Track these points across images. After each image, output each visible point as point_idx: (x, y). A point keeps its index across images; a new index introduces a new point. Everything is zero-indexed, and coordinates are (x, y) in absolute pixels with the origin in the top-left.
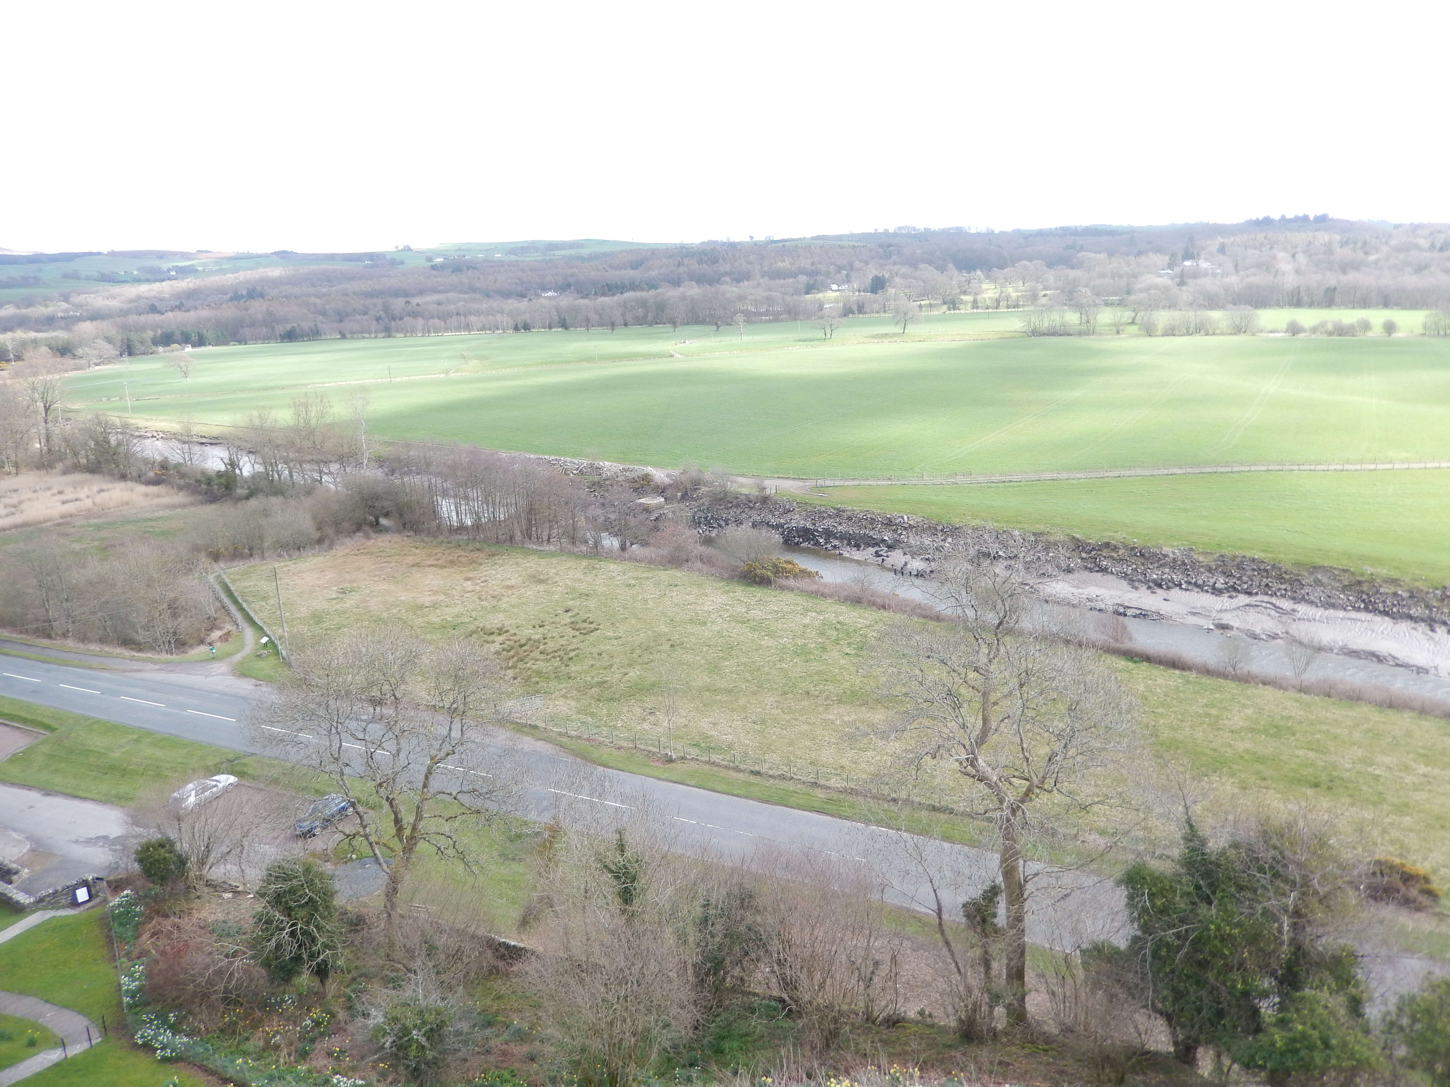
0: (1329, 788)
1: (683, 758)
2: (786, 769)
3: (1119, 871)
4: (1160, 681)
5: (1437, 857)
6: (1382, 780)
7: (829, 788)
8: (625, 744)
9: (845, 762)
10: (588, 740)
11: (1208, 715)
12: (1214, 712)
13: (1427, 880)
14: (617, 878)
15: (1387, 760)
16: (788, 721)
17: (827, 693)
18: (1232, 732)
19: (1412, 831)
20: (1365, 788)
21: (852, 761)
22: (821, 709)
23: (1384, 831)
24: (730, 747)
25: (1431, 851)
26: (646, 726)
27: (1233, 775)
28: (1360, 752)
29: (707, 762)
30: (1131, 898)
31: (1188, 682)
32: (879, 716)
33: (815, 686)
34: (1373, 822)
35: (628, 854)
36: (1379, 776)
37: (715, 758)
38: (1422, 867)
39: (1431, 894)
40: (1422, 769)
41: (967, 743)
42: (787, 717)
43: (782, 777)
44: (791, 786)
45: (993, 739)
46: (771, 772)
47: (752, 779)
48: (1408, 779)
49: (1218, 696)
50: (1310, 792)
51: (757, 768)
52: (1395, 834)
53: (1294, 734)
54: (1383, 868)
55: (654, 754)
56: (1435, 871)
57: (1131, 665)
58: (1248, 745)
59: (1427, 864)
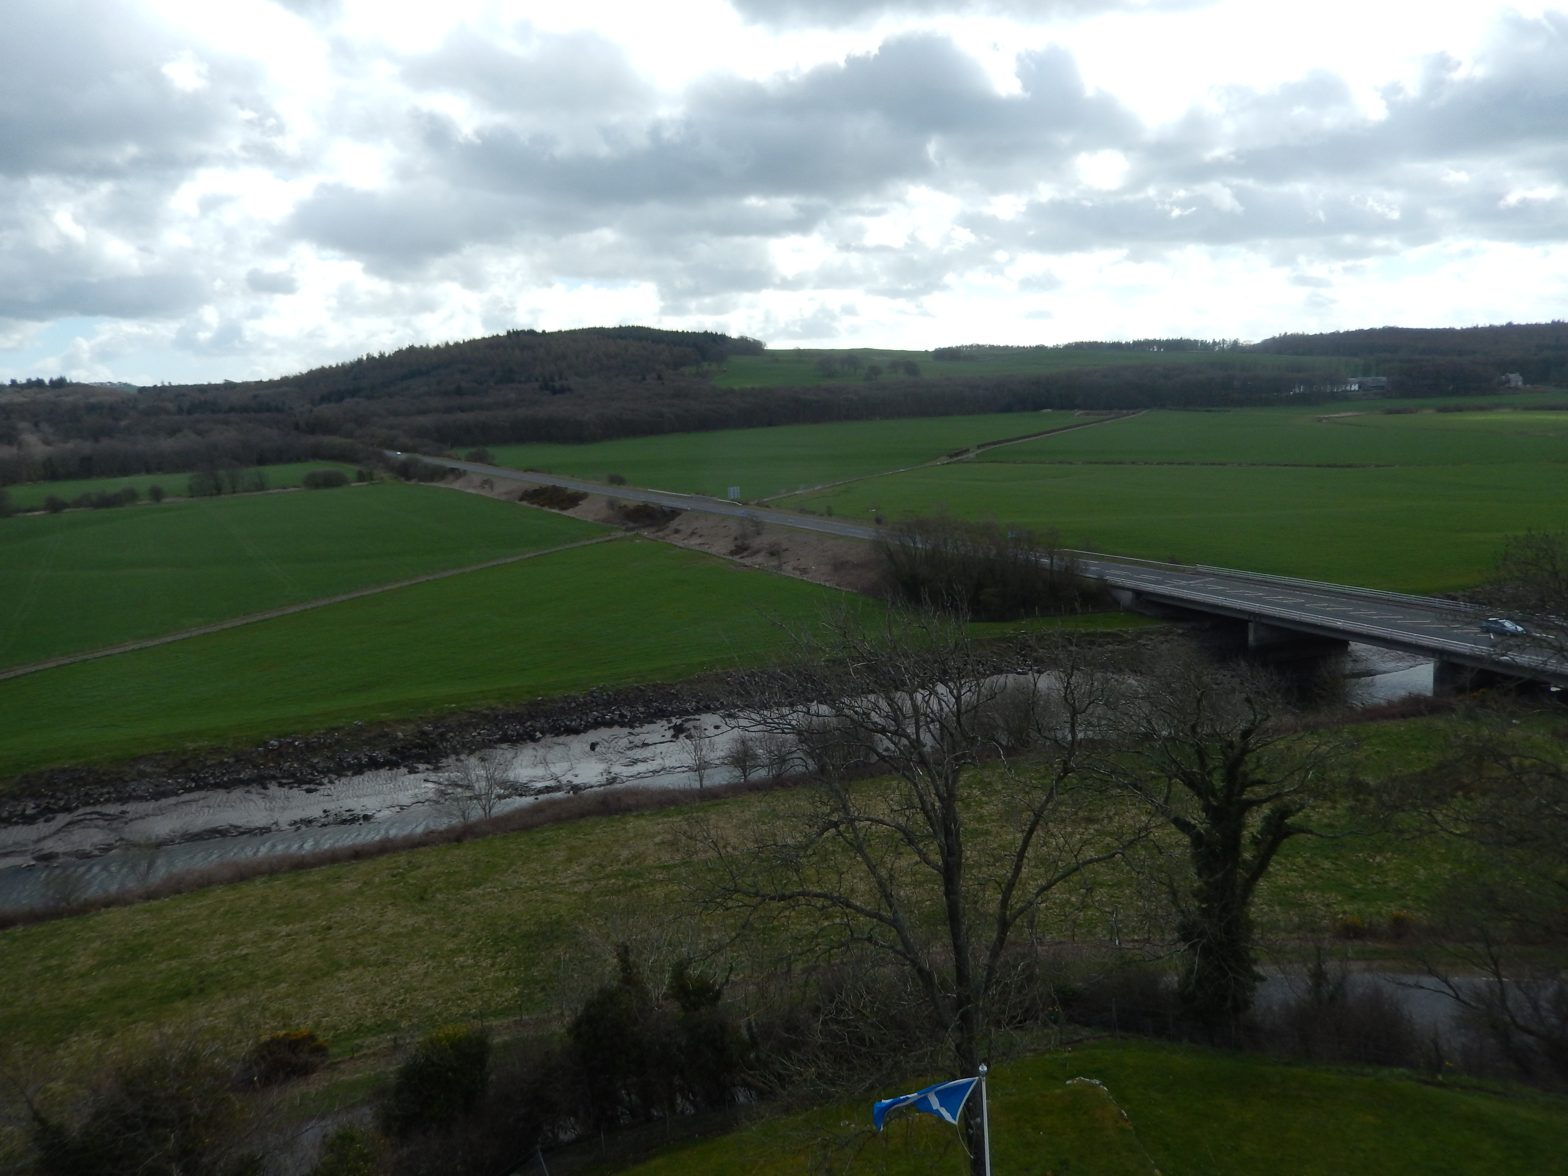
0: (202, 990)
5: (316, 1010)
6: (250, 957)
13: (312, 1037)
15: (250, 935)
18: (81, 976)
19: (288, 996)
20: (235, 974)
23: (264, 1009)
25: (309, 1007)
27: (93, 1026)
28: (222, 939)
31: (15, 940)
34: (251, 1006)
36: (247, 954)
38: (305, 1028)
39: (320, 1050)
40: (284, 930)
48: (275, 945)
49: (55, 941)
50: (181, 1005)
52: (274, 1007)
53: (151, 949)
54: (271, 1046)
56: (318, 1024)
58: (103, 983)
59: (310, 1022)
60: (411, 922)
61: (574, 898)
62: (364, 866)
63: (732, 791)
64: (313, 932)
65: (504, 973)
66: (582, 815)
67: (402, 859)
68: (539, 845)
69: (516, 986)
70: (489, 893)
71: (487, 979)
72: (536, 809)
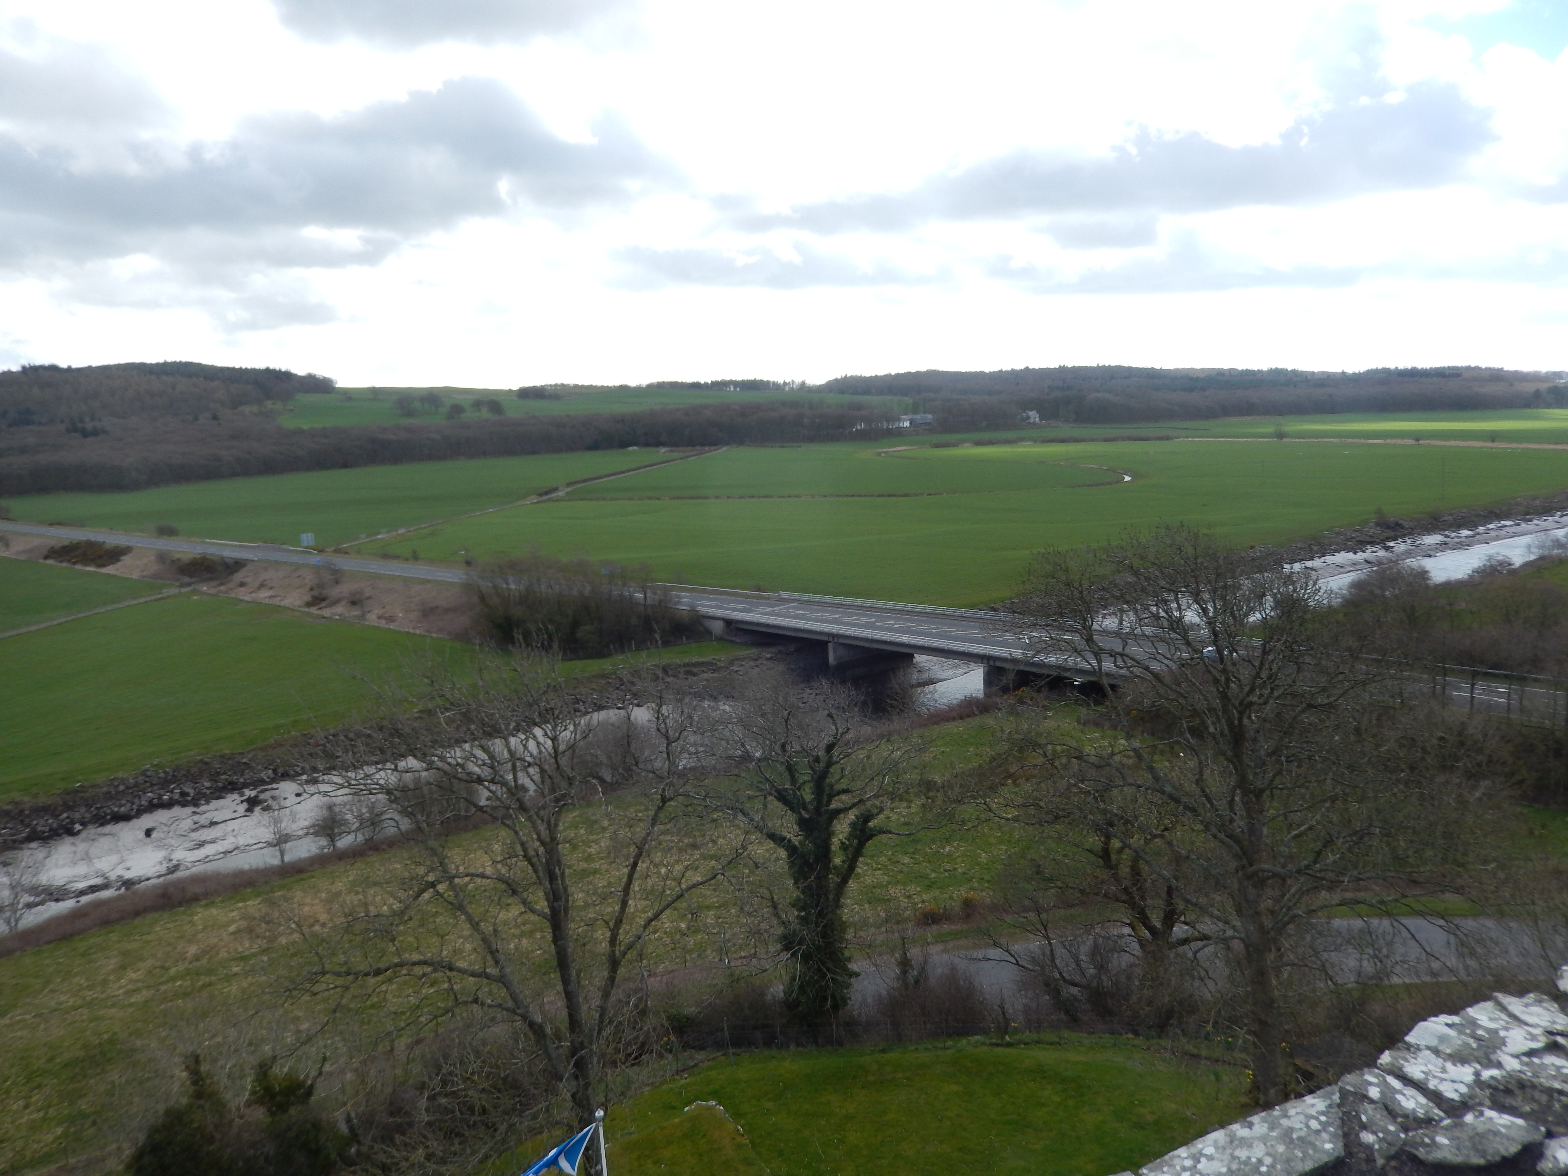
61: (130, 1010)
63: (320, 862)
65: (41, 1114)
66: (137, 913)
68: (83, 955)
69: (59, 1124)
70: (19, 1021)
71: (20, 1124)
72: (77, 914)
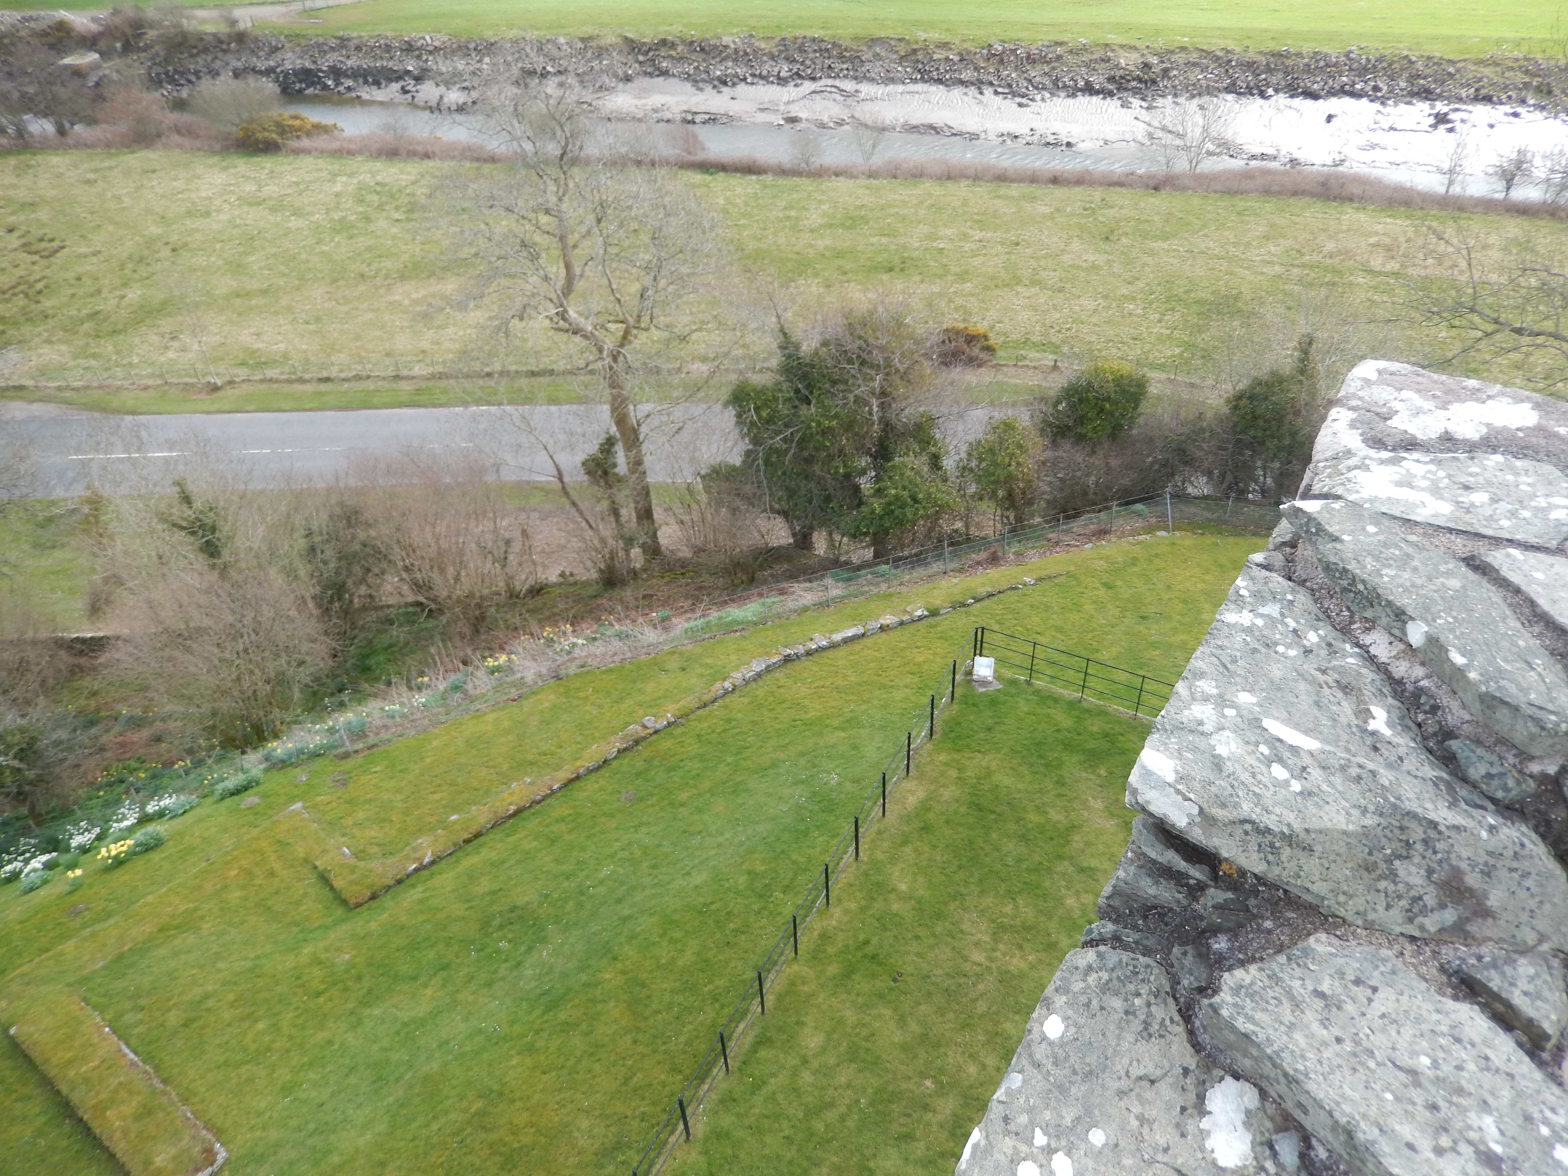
0: (902, 270)
1: (231, 382)
2: (359, 367)
3: (725, 394)
4: (739, 190)
5: (993, 314)
6: (946, 252)
7: (413, 378)
8: (150, 382)
9: (425, 345)
10: (101, 387)
11: (788, 218)
12: (793, 213)
13: (986, 337)
14: (193, 533)
15: (949, 232)
16: (347, 313)
17: (384, 271)
18: (812, 231)
19: (972, 295)
20: (932, 263)
21: (433, 343)
22: (382, 291)
23: (950, 301)
24: (286, 356)
25: (987, 310)
26: (171, 355)
27: (816, 275)
28: (926, 229)
29: (262, 381)
30: (739, 416)
31: (766, 187)
32: (450, 286)
33: (369, 265)
34: (941, 295)
35: (198, 505)
36: (943, 249)
37: (270, 373)
38: (981, 327)
39: (989, 349)
40: (978, 235)
41: (553, 296)
42: (345, 308)
43: (358, 378)
44: (371, 385)
45: (580, 285)
46: (343, 375)
47: (323, 387)
48: (967, 247)
49: (795, 196)
50: (885, 277)
51: (325, 374)
52: (959, 301)
53: (867, 223)
54: (951, 334)
55: (193, 385)
56: (992, 327)
57: (708, 178)
58: (828, 242)
59: (985, 323)
60: (1092, 258)
62: (1060, 192)
63: (1487, 206)
64: (1002, 244)
65: (1168, 332)
67: (1097, 194)
69: (1178, 346)
70: (1174, 250)
71: (1151, 332)
72: (1247, 175)
